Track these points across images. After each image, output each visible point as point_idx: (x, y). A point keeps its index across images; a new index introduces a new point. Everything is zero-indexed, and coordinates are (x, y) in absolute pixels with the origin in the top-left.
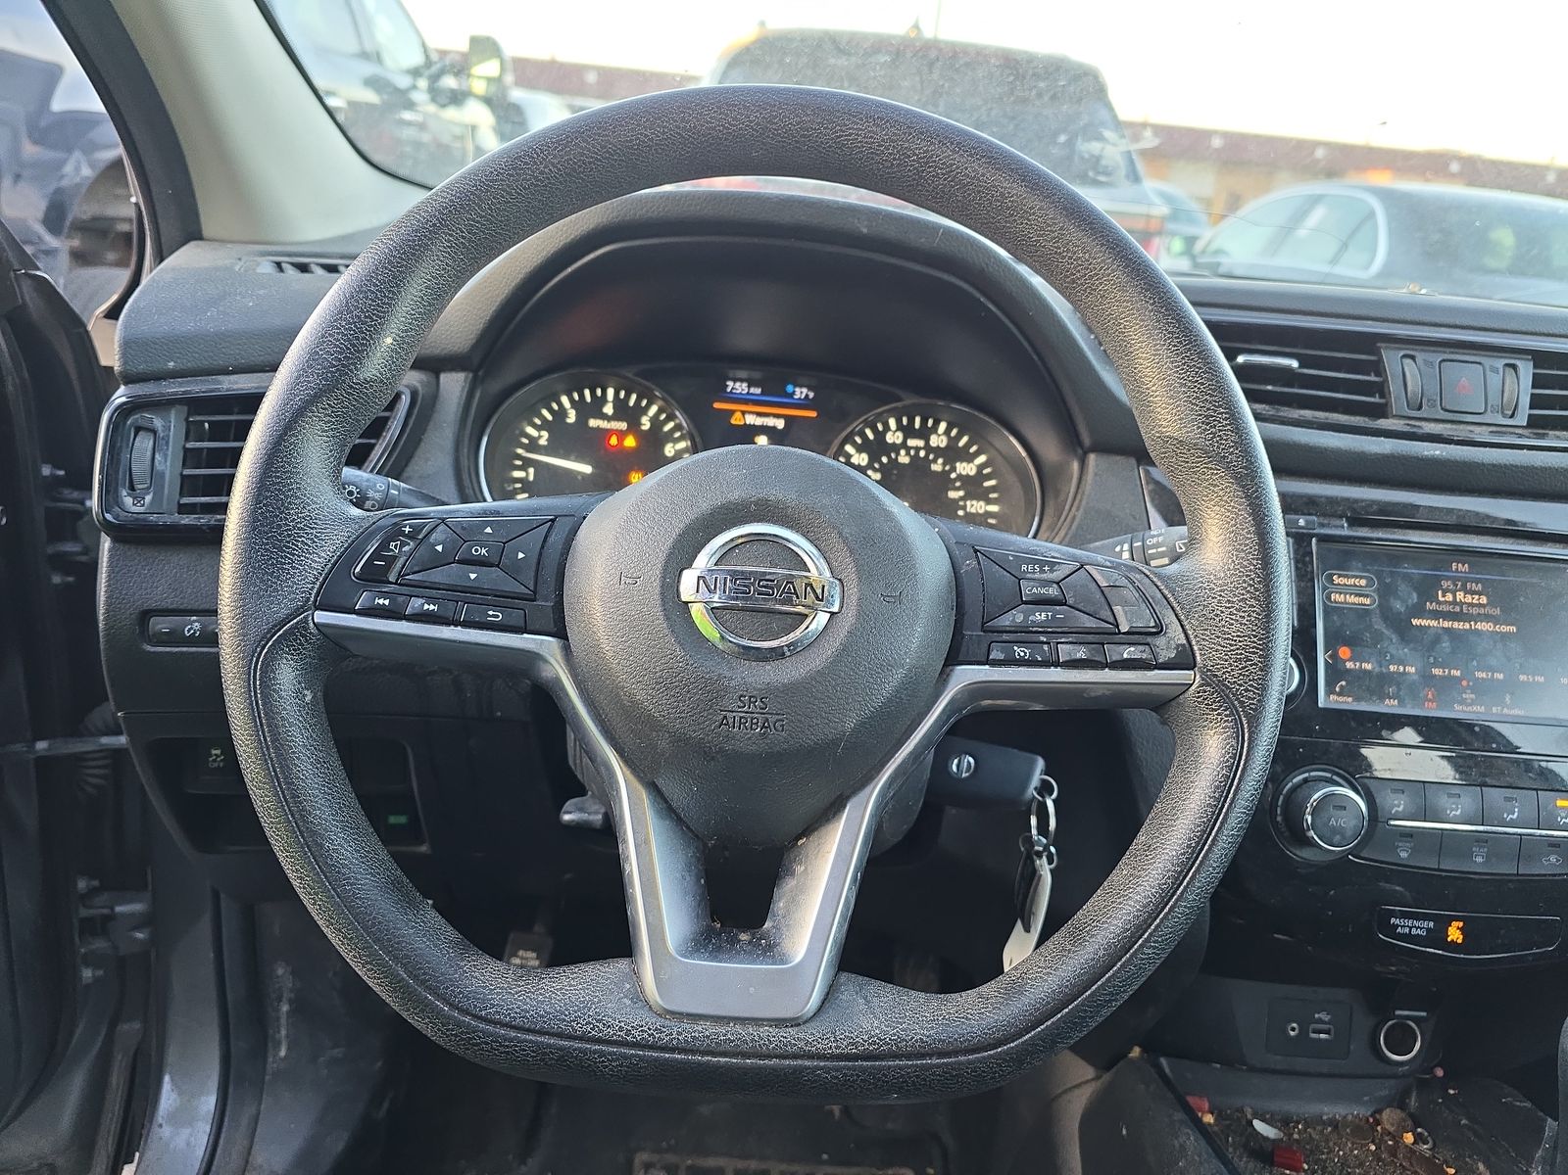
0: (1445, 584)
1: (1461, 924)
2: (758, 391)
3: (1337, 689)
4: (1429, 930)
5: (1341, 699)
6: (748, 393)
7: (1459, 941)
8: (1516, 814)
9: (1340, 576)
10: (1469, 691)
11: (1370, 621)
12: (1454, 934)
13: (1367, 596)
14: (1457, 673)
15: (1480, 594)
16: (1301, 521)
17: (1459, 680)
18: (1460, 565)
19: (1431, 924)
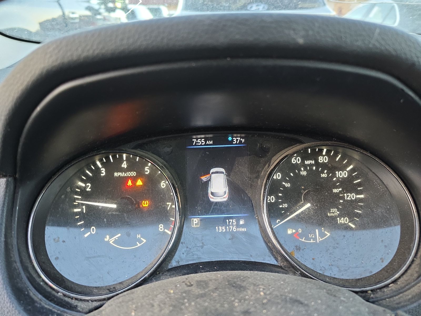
2: (211, 142)
6: (205, 145)
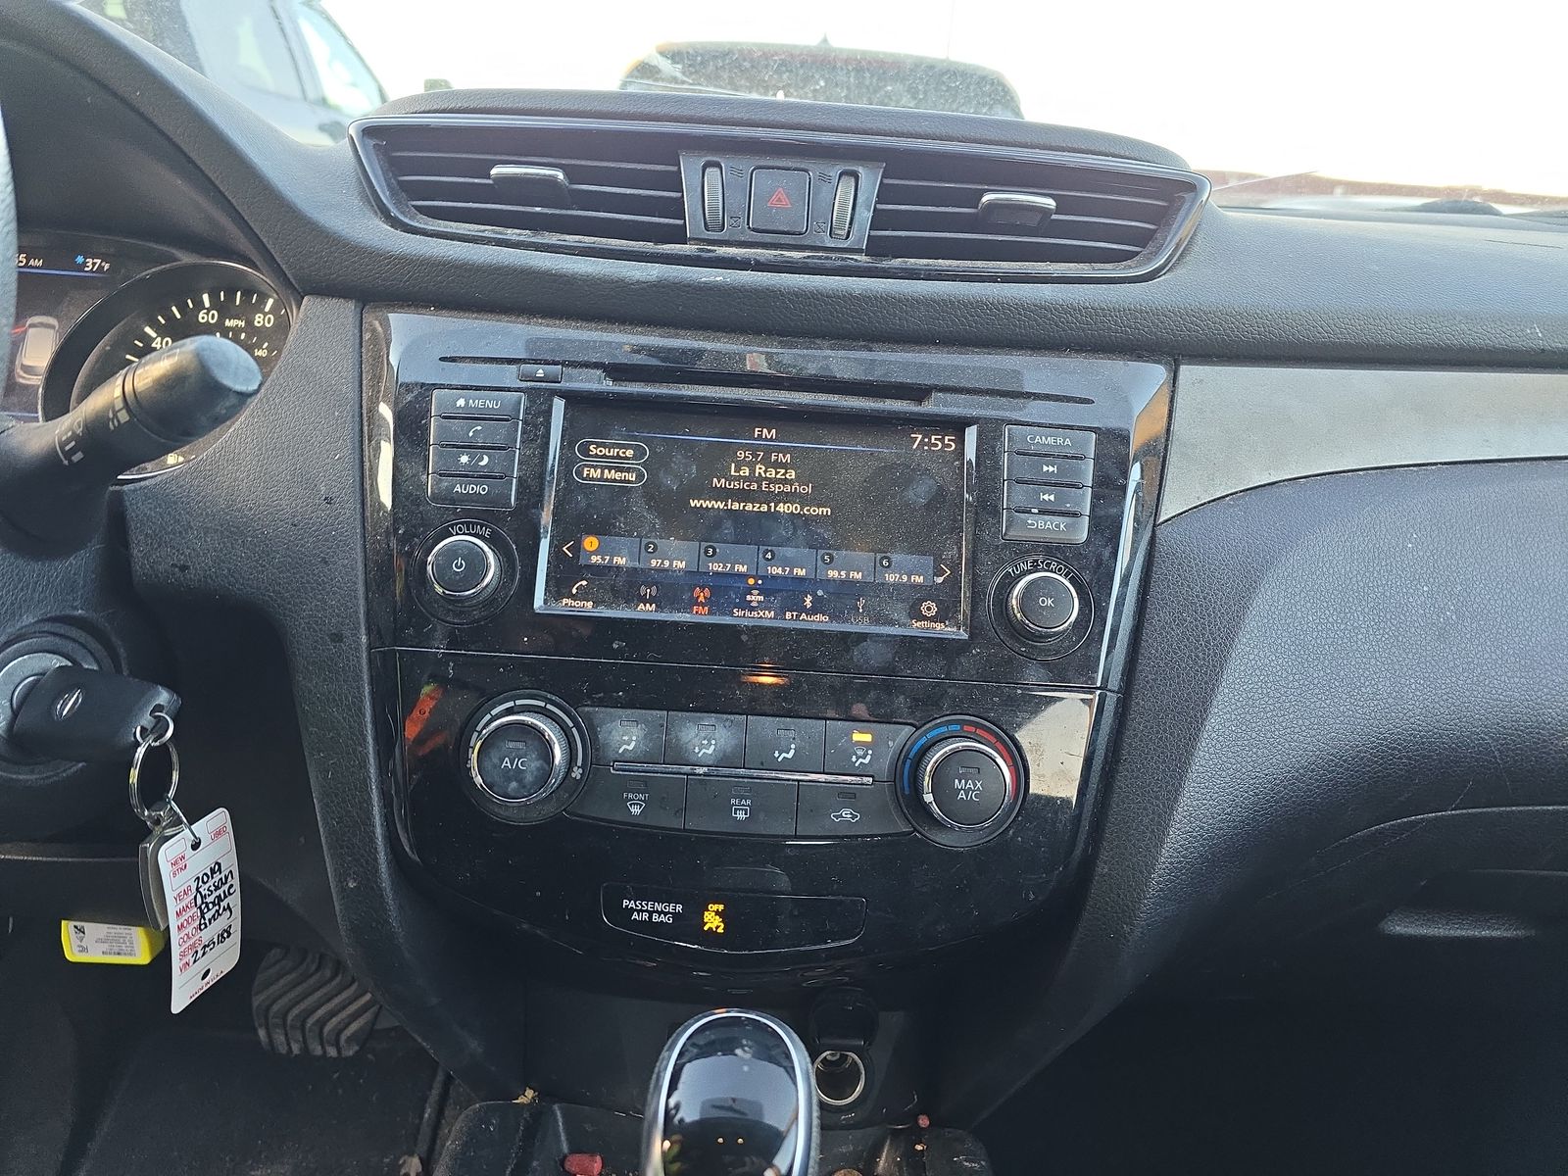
0: (741, 455)
1: (721, 907)
3: (574, 591)
4: (675, 915)
5: (578, 604)
7: (720, 930)
8: (792, 752)
9: (598, 445)
10: (756, 592)
11: (628, 500)
12: (712, 921)
13: (628, 470)
14: (743, 569)
15: (784, 466)
16: (541, 371)
17: (744, 576)
18: (765, 430)
19: (679, 908)
